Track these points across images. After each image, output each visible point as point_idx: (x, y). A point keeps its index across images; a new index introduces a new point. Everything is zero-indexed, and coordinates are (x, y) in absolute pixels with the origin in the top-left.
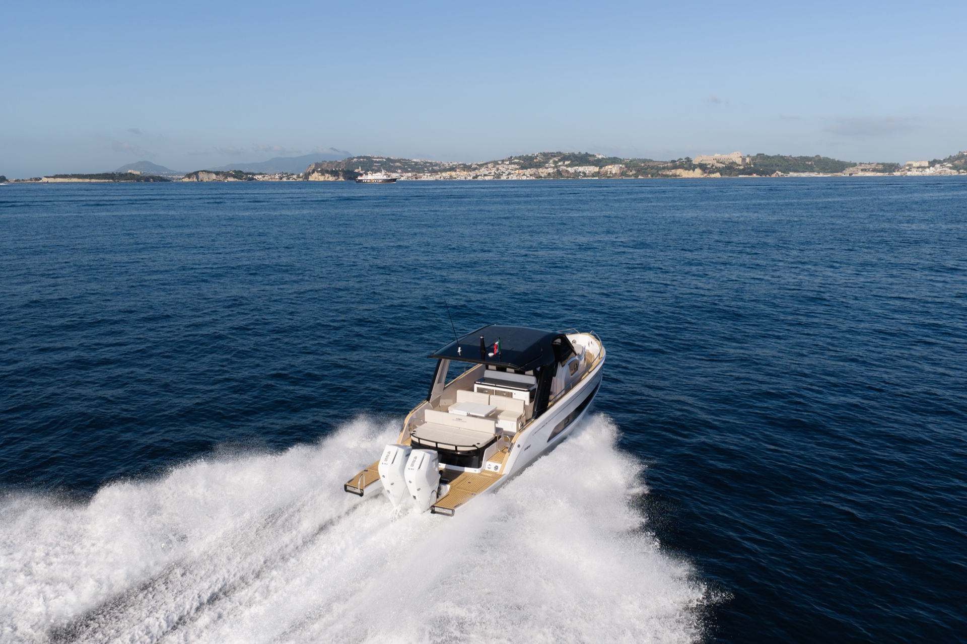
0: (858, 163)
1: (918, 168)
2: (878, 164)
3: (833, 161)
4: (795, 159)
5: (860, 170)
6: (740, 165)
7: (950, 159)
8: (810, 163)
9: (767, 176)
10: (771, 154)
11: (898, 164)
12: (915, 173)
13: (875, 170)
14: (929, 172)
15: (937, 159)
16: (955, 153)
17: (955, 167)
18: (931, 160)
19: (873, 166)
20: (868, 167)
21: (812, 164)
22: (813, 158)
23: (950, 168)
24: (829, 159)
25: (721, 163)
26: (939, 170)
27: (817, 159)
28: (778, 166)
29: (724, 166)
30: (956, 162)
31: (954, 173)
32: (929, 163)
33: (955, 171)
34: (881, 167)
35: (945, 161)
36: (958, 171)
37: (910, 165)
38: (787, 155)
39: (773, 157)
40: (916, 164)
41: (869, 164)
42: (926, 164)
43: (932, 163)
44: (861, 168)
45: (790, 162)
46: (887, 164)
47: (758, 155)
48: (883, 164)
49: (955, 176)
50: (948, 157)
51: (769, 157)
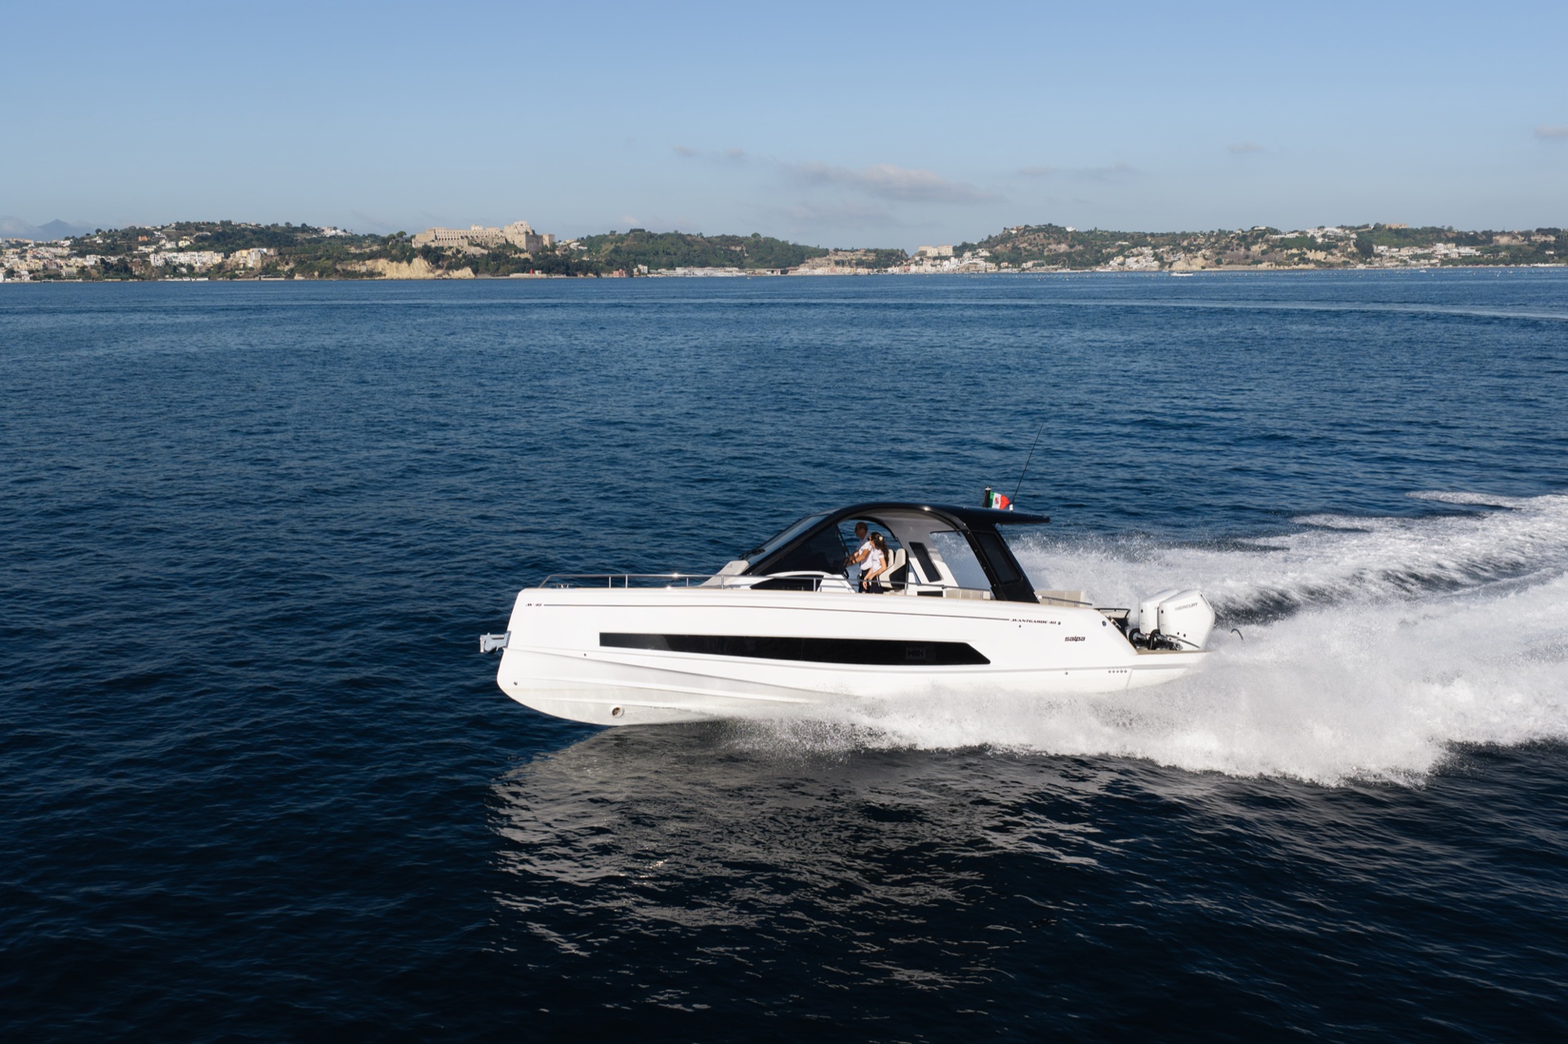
0: (831, 249)
1: (935, 258)
2: (869, 251)
3: (784, 246)
4: (709, 240)
5: (833, 264)
6: (522, 251)
7: (989, 243)
8: (738, 249)
9: (590, 275)
10: (659, 230)
11: (903, 251)
12: (927, 268)
13: (860, 263)
14: (950, 266)
15: (968, 242)
16: (997, 232)
17: (995, 259)
18: (959, 244)
19: (859, 255)
20: (850, 256)
21: (742, 251)
22: (747, 238)
23: (986, 259)
24: (778, 241)
25: (478, 245)
26: (966, 262)
27: (753, 239)
28: (669, 254)
29: (485, 252)
30: (998, 248)
31: (992, 268)
32: (955, 249)
33: (993, 265)
34: (872, 257)
35: (980, 245)
36: (998, 264)
37: (923, 254)
38: (694, 233)
39: (661, 237)
40: (932, 252)
41: (852, 251)
42: (948, 251)
43: (959, 251)
44: (837, 258)
45: (696, 247)
46: (882, 251)
47: (632, 231)
48: (875, 251)
49: (992, 274)
50: (986, 238)
51: (651, 236)
